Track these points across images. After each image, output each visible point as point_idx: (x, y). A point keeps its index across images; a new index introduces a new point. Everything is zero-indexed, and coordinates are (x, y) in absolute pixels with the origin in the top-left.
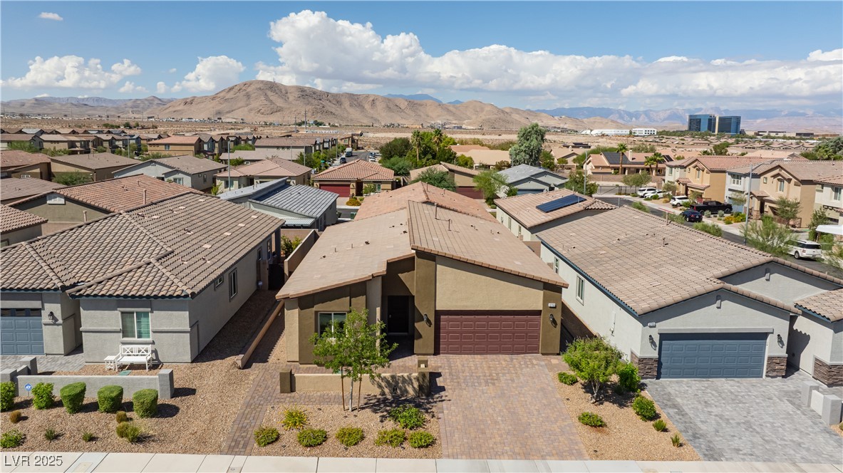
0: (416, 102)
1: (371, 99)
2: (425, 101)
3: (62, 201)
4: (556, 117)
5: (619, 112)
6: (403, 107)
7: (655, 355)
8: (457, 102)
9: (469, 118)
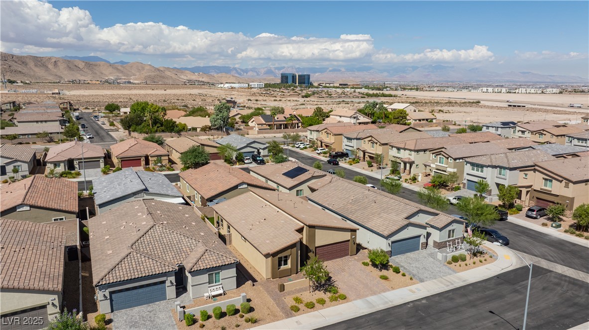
0: (91, 63)
1: (53, 60)
2: (98, 62)
3: (28, 208)
4: (196, 74)
5: (235, 69)
6: (81, 67)
7: (390, 249)
8: (122, 62)
9: (134, 75)
